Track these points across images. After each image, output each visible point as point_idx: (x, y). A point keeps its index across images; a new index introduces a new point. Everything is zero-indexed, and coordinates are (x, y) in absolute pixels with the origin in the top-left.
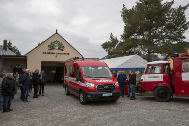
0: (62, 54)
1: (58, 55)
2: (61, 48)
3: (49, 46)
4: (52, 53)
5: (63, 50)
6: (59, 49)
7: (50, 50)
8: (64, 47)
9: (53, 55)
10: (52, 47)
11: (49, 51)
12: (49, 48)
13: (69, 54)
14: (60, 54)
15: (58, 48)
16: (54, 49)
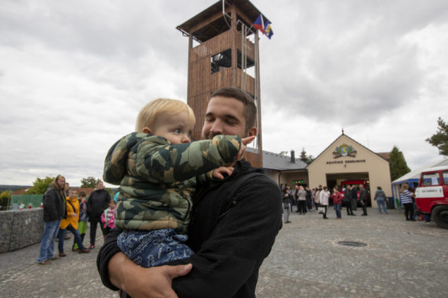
0: (353, 161)
1: (347, 164)
2: (351, 153)
3: (334, 153)
4: (339, 162)
5: (354, 156)
6: (349, 155)
7: (335, 158)
8: (355, 152)
9: (340, 165)
10: (338, 154)
11: (334, 160)
13: (364, 161)
14: (351, 162)
15: (346, 154)
16: (341, 156)
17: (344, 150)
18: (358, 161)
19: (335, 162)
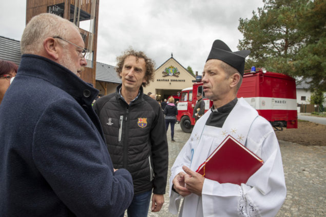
0: (176, 81)
1: (172, 83)
2: (176, 73)
3: (163, 72)
4: (166, 80)
5: (177, 76)
6: (174, 75)
7: (164, 76)
8: (179, 73)
9: (167, 82)
10: (166, 73)
11: (163, 78)
12: (163, 75)
13: (184, 81)
15: (172, 74)
16: (168, 75)
17: (171, 70)
18: (180, 81)
19: (163, 80)
